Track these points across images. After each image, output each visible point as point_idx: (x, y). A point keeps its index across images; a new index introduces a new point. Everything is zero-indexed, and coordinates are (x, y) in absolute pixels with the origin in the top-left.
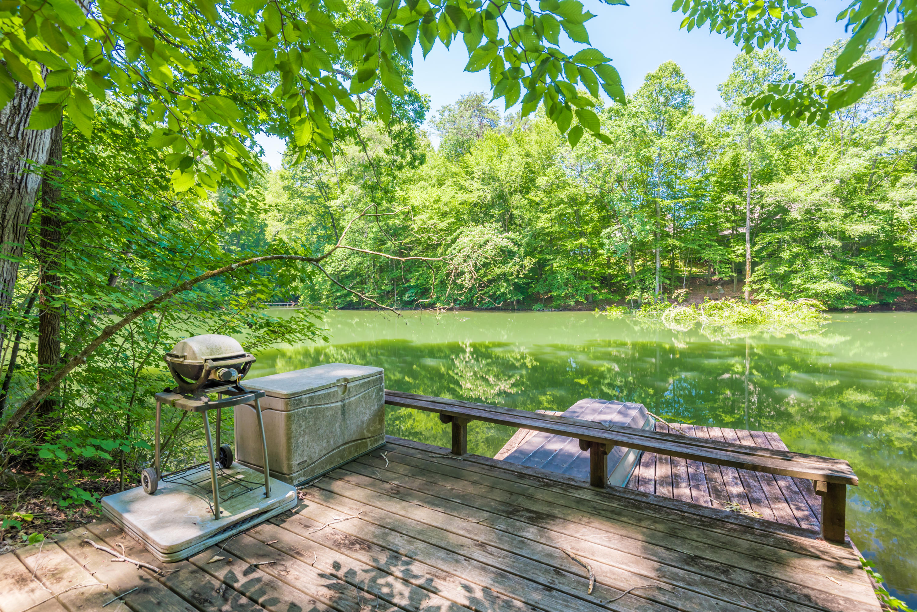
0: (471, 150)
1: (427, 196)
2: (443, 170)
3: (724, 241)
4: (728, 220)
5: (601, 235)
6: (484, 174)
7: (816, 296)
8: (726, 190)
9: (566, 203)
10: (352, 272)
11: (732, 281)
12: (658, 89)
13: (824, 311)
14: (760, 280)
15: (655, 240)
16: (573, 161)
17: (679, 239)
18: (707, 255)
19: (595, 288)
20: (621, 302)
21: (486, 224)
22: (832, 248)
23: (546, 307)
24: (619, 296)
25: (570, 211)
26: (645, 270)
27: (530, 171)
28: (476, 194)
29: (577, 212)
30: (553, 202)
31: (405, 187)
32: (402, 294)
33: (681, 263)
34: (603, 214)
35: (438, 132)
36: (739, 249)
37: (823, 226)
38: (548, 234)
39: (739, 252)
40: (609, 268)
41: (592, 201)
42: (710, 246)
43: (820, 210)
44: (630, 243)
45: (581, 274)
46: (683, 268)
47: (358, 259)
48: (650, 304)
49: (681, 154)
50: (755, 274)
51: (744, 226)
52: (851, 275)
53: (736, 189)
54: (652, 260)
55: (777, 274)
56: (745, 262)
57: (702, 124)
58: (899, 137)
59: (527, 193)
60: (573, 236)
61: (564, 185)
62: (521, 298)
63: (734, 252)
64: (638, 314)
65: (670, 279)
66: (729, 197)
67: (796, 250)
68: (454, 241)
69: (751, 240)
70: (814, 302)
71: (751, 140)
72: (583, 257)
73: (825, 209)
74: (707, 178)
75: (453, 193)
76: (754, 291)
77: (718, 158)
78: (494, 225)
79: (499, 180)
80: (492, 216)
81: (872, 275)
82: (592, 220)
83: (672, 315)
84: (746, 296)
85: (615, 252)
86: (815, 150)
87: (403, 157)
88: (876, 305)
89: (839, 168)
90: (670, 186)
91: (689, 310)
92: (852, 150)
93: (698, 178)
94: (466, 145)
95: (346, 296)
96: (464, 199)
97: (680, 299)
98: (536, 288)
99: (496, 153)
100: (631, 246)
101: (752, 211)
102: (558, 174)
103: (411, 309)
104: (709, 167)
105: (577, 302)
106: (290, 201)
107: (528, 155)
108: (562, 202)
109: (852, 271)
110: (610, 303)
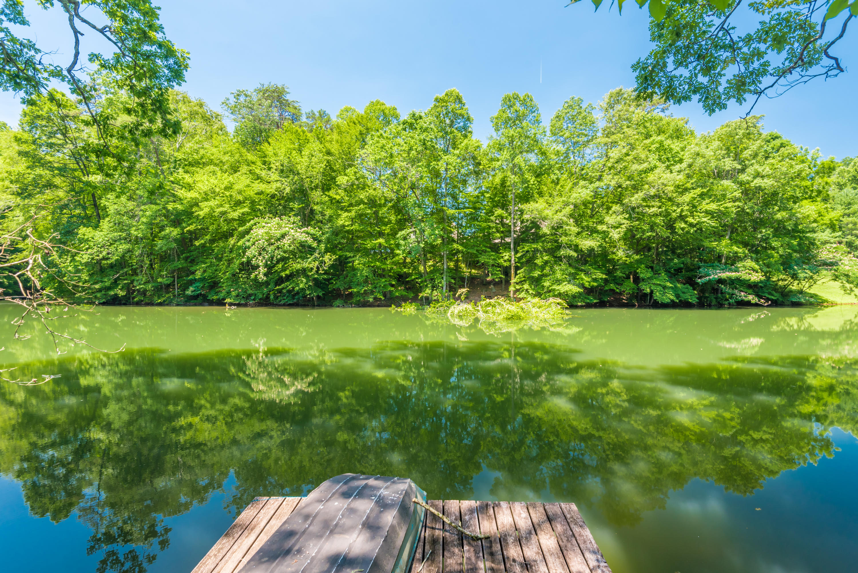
0: (270, 140)
1: (216, 182)
2: (237, 156)
3: (495, 248)
4: (498, 231)
5: (398, 236)
6: (282, 165)
7: (560, 295)
8: (497, 206)
9: (366, 204)
10: (117, 260)
11: (501, 281)
12: (444, 112)
13: (566, 308)
14: (521, 282)
15: (443, 243)
16: (371, 165)
17: (462, 244)
18: (483, 259)
19: (392, 286)
20: (415, 299)
21: (284, 217)
22: (569, 258)
23: (346, 303)
24: (414, 293)
25: (369, 211)
26: (435, 270)
27: (331, 168)
28: (274, 185)
29: (376, 213)
30: (353, 201)
31: (191, 169)
32: (185, 288)
33: (463, 265)
34: (399, 217)
35: (233, 117)
36: (506, 255)
37: (564, 239)
38: (348, 232)
39: (506, 258)
40: (405, 267)
41: (390, 204)
42: (485, 252)
43: (562, 227)
44: (422, 246)
45: (380, 272)
46: (465, 270)
47: (123, 247)
48: (437, 301)
49: (463, 171)
50: (517, 277)
51: (510, 236)
52: (582, 279)
53: (504, 206)
54: (440, 261)
55: (533, 277)
56: (510, 266)
57: (478, 147)
58: (610, 176)
59: (329, 190)
60: (371, 236)
61: (364, 187)
62: (320, 294)
63: (502, 257)
64: (429, 310)
65: (454, 279)
66: (499, 211)
67: (546, 258)
68: (248, 232)
69: (515, 248)
70: (559, 301)
71: (514, 166)
72: (382, 256)
73: (565, 227)
74: (483, 195)
75: (248, 182)
76: (517, 290)
77: (491, 178)
78: (292, 219)
79: (298, 174)
80: (292, 210)
81: (595, 280)
82: (390, 222)
83: (456, 312)
84: (511, 295)
85: (410, 253)
86: (558, 179)
87: (151, 121)
88: (596, 303)
89: (574, 195)
90: (454, 197)
91: (469, 307)
92: (582, 183)
93: (476, 193)
94: (263, 134)
95: (109, 288)
96: (261, 189)
97: (463, 298)
98: (337, 284)
99: (296, 146)
100: (423, 248)
101: (514, 224)
102: (358, 175)
103: (195, 305)
104: (485, 185)
105: (375, 298)
106: (29, 171)
107: (329, 153)
108: (361, 202)
109: (583, 276)
110: (405, 299)
